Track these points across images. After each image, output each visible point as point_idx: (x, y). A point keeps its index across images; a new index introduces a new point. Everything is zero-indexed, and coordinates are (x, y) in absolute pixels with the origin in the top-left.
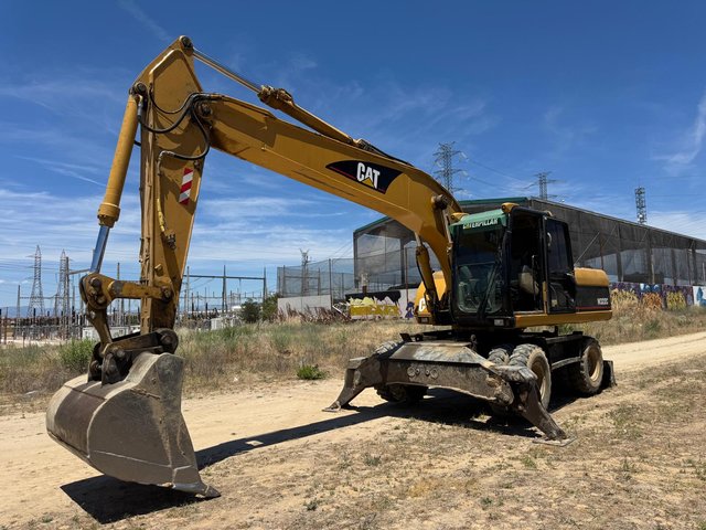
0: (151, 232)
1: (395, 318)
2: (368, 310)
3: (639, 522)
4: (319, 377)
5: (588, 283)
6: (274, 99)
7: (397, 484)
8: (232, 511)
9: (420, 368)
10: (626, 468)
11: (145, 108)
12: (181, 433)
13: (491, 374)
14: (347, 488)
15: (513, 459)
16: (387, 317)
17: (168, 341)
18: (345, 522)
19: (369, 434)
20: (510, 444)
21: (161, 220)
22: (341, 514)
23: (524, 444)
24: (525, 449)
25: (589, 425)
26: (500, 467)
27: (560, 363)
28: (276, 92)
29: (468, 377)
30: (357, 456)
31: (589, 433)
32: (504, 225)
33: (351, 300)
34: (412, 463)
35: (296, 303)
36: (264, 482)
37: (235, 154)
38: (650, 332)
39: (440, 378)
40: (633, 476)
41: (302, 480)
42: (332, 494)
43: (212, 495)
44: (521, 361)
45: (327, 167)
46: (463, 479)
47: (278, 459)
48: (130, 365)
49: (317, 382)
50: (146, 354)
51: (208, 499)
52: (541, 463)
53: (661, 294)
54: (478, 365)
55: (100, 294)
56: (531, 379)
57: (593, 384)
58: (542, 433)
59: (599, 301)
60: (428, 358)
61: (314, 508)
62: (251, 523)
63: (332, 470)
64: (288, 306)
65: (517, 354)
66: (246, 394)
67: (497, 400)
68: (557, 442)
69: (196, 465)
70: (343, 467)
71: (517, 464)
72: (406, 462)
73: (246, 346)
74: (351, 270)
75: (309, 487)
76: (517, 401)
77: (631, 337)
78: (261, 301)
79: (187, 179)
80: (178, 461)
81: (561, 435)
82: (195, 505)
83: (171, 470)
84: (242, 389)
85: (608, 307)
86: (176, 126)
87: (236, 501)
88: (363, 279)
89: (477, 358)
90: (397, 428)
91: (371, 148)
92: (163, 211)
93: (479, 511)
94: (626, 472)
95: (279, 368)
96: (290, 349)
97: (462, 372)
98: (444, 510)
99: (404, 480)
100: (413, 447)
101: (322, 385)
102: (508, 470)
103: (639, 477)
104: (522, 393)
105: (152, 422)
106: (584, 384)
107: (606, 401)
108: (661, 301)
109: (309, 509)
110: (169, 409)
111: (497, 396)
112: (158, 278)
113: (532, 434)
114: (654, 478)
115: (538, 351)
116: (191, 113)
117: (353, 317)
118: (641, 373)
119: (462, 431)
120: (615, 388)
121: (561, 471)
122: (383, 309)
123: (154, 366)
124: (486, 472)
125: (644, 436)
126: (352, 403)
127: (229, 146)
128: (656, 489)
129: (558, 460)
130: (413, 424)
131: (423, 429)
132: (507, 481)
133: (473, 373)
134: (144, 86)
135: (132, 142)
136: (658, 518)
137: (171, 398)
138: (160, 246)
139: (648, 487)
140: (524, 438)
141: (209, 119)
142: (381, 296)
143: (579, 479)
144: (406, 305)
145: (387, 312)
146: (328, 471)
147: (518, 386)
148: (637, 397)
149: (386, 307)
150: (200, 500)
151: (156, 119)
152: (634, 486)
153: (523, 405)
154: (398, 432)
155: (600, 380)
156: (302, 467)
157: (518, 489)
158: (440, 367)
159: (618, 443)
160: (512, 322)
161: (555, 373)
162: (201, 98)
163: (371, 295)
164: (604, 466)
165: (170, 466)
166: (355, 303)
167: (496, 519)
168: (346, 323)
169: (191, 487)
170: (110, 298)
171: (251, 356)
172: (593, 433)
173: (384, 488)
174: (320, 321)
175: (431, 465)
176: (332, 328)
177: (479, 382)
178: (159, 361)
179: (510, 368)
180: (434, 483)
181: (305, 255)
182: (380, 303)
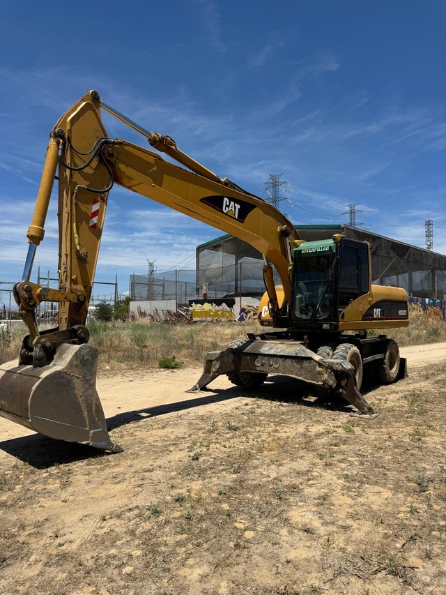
0: (69, 250)
1: (230, 321)
2: (207, 313)
3: (428, 467)
4: (176, 367)
5: (393, 298)
6: (162, 143)
7: (255, 443)
8: (136, 461)
9: (265, 360)
10: (418, 433)
11: (64, 150)
12: (96, 404)
13: (320, 365)
14: (218, 446)
15: (337, 427)
16: (223, 320)
17: (83, 335)
18: (222, 468)
19: (225, 408)
20: (333, 417)
21: (77, 240)
22: (218, 462)
23: (344, 417)
24: (345, 421)
25: (389, 404)
26: (328, 432)
27: (370, 358)
28: (163, 139)
29: (302, 367)
30: (220, 424)
31: (390, 410)
32: (334, 251)
33: (194, 304)
34: (263, 428)
35: (146, 306)
36: (154, 442)
37: (129, 188)
38: (432, 337)
39: (280, 368)
40: (423, 438)
41: (183, 440)
42: (208, 449)
43: (117, 451)
44: (342, 356)
45: (201, 200)
46: (301, 440)
47: (159, 426)
48: (54, 352)
49: (175, 370)
50: (66, 345)
51: (114, 453)
52: (357, 430)
53: (441, 308)
54: (310, 359)
55: (31, 298)
56: (350, 370)
57: (392, 375)
58: (357, 410)
59: (400, 312)
60: (272, 352)
61: (197, 459)
62: (153, 469)
63: (203, 433)
64: (139, 308)
65: (339, 350)
66: (118, 378)
67: (324, 384)
68: (368, 416)
69: (106, 428)
70: (211, 432)
71: (340, 430)
72: (258, 428)
73: (111, 340)
74: (193, 280)
75: (188, 445)
76: (339, 386)
77: (417, 341)
78: (112, 303)
79: (95, 207)
80: (93, 425)
81: (371, 411)
82: (105, 457)
83: (88, 432)
84: (115, 374)
85: (406, 317)
86: (88, 165)
87: (137, 455)
88: (205, 287)
89: (310, 353)
90: (247, 405)
91: (233, 186)
92: (78, 233)
93: (317, 460)
94: (418, 436)
95: (141, 358)
96: (148, 344)
97: (298, 363)
98: (292, 460)
99: (259, 440)
100: (261, 418)
101: (180, 373)
102: (334, 434)
103: (427, 439)
104: (343, 379)
105: (75, 395)
106: (385, 375)
107: (401, 388)
108: (441, 313)
109: (194, 459)
110: (87, 386)
111: (324, 381)
112: (74, 286)
113: (349, 410)
114: (437, 440)
115: (355, 349)
116: (100, 155)
117: (195, 319)
118: (426, 368)
119: (297, 407)
120: (406, 379)
121: (372, 435)
122: (220, 313)
123: (76, 353)
124: (318, 436)
125: (430, 413)
126: (209, 386)
127: (125, 181)
128: (439, 447)
129: (370, 428)
130: (258, 402)
131: (266, 406)
132: (334, 442)
133: (306, 364)
134: (63, 132)
135: (53, 177)
136: (440, 465)
137: (88, 377)
138: (75, 261)
139: (434, 445)
140: (342, 413)
141: (112, 160)
142: (218, 302)
143: (386, 440)
144: (239, 311)
145: (223, 315)
146: (200, 433)
147: (340, 375)
148: (423, 385)
149: (223, 312)
150: (109, 454)
151: (72, 159)
152: (424, 445)
153: (343, 388)
154: (248, 407)
155: (397, 373)
156: (180, 431)
157: (343, 447)
158: (280, 360)
159: (411, 417)
160: (336, 327)
161: (366, 366)
162: (107, 142)
163: (210, 302)
164: (403, 431)
165: (87, 429)
166: (197, 308)
167: (330, 465)
168: (189, 323)
169: (102, 444)
170: (38, 302)
171: (116, 349)
172: (393, 410)
173: (247, 446)
174: (166, 321)
175: (277, 430)
176: (178, 328)
177: (310, 371)
178: (80, 350)
179: (335, 361)
180: (282, 443)
181: (151, 265)
182: (217, 308)
